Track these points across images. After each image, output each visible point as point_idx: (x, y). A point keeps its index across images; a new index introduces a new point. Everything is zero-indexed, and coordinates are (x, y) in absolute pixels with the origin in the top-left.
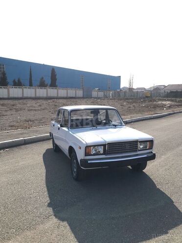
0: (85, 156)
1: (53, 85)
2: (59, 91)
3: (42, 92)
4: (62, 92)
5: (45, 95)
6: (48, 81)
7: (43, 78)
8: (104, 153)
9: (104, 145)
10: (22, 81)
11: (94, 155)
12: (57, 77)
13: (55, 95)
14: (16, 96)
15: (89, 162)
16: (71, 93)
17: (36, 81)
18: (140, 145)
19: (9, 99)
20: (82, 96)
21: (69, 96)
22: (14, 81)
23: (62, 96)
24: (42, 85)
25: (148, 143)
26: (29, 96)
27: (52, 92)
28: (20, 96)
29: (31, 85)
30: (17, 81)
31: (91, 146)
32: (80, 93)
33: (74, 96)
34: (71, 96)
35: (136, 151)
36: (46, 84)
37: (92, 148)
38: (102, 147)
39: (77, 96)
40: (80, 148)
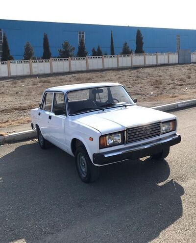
0: (100, 148)
1: (139, 51)
2: (147, 57)
3: (125, 61)
4: (151, 59)
5: (129, 65)
6: (133, 46)
7: (126, 44)
8: (123, 143)
9: (122, 132)
10: (102, 49)
11: (111, 146)
12: (143, 41)
13: (142, 63)
14: (96, 68)
15: (106, 156)
16: (162, 58)
17: (118, 48)
18: (163, 126)
19: (88, 71)
20: (177, 62)
21: (159, 62)
22: (93, 50)
23: (151, 63)
24: (126, 52)
25: (171, 123)
26: (111, 66)
27: (138, 60)
28: (101, 67)
29: (113, 53)
30: (96, 50)
31: (106, 135)
32: (174, 58)
33: (166, 62)
34: (163, 63)
35: (159, 135)
36: (130, 50)
37: (107, 137)
38: (120, 134)
39: (171, 62)
40: (91, 139)
